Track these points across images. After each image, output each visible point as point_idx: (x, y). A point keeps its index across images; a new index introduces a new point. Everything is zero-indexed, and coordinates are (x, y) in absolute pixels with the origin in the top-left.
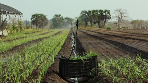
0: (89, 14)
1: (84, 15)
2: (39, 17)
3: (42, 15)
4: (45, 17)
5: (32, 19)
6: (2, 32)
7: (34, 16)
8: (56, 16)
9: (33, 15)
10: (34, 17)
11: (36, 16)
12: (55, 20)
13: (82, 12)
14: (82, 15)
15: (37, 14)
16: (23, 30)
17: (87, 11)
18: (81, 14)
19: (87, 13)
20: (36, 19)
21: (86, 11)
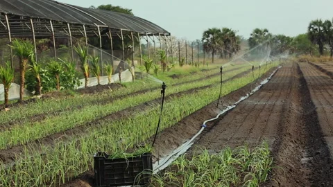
0: (327, 27)
1: (316, 29)
2: (219, 36)
3: (228, 30)
4: (234, 35)
5: (203, 39)
6: (120, 76)
7: (207, 33)
8: (257, 31)
9: (205, 32)
10: (208, 36)
11: (213, 34)
12: (254, 40)
13: (311, 25)
14: (311, 30)
15: (214, 30)
16: (169, 69)
17: (323, 22)
18: (310, 27)
19: (323, 26)
20: (213, 40)
21: (321, 22)
